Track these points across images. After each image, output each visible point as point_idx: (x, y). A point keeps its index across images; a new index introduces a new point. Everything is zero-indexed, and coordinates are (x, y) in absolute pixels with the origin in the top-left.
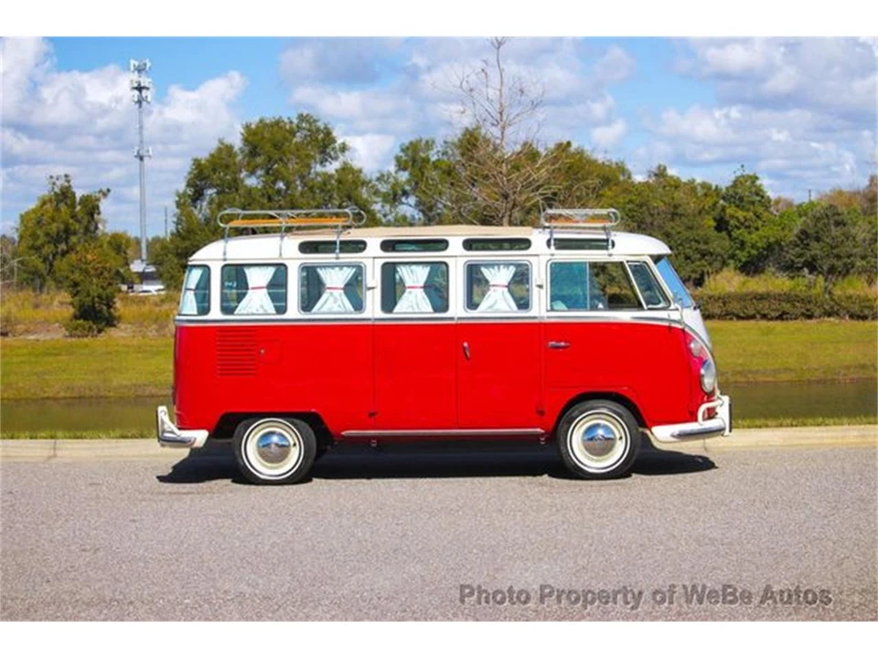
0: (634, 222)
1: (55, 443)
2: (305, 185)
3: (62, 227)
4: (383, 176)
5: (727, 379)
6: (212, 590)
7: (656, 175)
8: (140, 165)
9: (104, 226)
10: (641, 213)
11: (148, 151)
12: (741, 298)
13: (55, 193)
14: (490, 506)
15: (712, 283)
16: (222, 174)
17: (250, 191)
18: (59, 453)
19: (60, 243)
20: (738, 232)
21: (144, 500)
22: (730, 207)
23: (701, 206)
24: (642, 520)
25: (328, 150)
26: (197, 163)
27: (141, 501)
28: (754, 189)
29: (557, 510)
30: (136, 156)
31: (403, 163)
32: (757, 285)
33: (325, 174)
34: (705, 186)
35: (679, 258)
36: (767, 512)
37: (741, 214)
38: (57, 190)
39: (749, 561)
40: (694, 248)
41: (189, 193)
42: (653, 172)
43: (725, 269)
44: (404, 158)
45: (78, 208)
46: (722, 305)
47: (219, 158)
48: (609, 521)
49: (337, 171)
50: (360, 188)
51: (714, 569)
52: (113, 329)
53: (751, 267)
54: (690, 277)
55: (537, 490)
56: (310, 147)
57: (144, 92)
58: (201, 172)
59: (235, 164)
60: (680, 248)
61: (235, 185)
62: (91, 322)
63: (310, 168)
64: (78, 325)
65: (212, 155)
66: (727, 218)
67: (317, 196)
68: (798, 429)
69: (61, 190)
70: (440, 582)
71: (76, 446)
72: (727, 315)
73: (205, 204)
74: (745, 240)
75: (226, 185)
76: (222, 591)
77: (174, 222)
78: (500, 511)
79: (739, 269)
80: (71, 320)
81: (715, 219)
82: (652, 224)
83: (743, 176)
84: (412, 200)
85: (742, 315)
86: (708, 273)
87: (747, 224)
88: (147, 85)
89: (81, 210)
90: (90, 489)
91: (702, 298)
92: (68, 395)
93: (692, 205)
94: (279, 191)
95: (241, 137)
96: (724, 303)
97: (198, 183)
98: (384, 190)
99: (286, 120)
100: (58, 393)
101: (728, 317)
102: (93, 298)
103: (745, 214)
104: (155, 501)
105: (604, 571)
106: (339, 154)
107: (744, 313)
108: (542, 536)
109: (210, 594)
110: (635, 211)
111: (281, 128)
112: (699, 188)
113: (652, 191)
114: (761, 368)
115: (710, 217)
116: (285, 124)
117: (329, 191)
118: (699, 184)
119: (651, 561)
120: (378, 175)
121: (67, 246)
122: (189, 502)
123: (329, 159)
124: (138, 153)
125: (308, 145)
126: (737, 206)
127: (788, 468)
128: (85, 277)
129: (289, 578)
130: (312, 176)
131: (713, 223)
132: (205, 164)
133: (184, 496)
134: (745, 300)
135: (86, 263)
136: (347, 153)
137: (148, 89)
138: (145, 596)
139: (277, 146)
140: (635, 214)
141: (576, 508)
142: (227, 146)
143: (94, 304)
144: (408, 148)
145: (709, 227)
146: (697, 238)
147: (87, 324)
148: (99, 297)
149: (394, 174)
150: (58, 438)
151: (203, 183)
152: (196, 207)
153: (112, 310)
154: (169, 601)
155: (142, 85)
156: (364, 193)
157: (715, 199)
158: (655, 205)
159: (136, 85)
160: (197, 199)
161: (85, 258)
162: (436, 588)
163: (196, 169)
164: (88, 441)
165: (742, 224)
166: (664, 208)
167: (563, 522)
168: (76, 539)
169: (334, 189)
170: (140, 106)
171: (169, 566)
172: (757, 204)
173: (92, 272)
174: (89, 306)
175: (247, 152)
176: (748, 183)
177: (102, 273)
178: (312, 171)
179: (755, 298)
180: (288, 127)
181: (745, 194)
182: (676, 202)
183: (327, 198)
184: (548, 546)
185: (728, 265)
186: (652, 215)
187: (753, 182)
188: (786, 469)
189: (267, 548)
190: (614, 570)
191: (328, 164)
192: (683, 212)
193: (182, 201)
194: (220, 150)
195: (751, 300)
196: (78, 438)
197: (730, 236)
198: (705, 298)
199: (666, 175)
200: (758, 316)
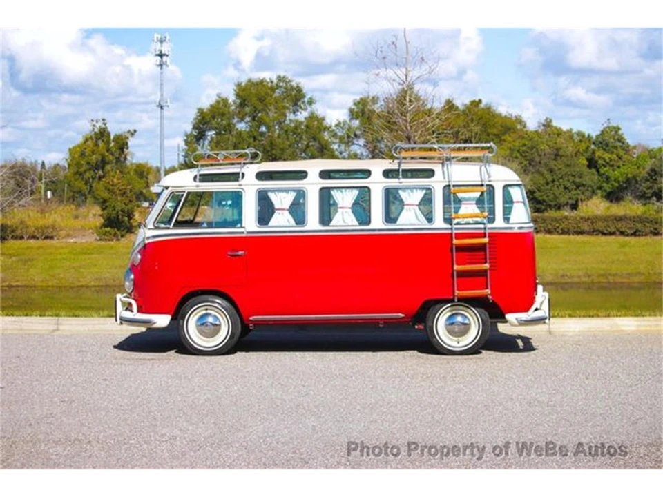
0: (526, 160)
1: (58, 320)
2: (281, 129)
3: (100, 159)
4: (340, 123)
5: (593, 280)
6: (152, 434)
7: (544, 125)
8: (161, 113)
9: (132, 158)
10: (532, 154)
11: (167, 102)
12: (605, 219)
13: (95, 133)
14: (376, 373)
15: (584, 207)
16: (219, 120)
17: (240, 134)
18: (61, 327)
19: (98, 170)
20: (605, 169)
21: (117, 364)
22: (599, 150)
23: (577, 150)
24: (490, 386)
25: (299, 103)
26: (201, 111)
27: (114, 364)
28: (616, 137)
29: (427, 377)
30: (158, 106)
31: (355, 114)
32: (618, 209)
33: (297, 121)
34: (580, 134)
35: (560, 188)
36: (587, 382)
37: (607, 156)
38: (96, 130)
39: (565, 420)
40: (571, 181)
41: (195, 134)
42: (541, 123)
43: (595, 198)
44: (356, 110)
45: (112, 144)
46: (590, 224)
47: (217, 109)
48: (465, 386)
49: (306, 118)
50: (322, 132)
51: (537, 425)
52: (132, 235)
53: (613, 196)
54: (567, 202)
55: (415, 361)
56: (285, 101)
57: (165, 58)
58: (203, 118)
59: (229, 113)
60: (561, 180)
61: (229, 128)
62: (116, 230)
63: (286, 116)
64: (106, 232)
65: (211, 106)
66: (596, 158)
67: (290, 137)
68: (621, 318)
69: (100, 131)
70: (327, 430)
71: (74, 322)
72: (593, 232)
73: (206, 143)
74: (610, 175)
75: (222, 127)
76: (160, 434)
77: (183, 156)
78: (383, 377)
79: (605, 197)
80: (101, 228)
81: (587, 160)
82: (540, 162)
83: (608, 127)
84: (362, 142)
85: (606, 232)
86: (581, 200)
87: (611, 163)
88: (167, 53)
89: (114, 146)
90: (78, 355)
91: (576, 218)
92: (97, 284)
93: (570, 148)
94: (262, 134)
95: (234, 92)
96: (592, 223)
97: (201, 126)
98: (340, 134)
99: (268, 80)
100: (90, 282)
101: (595, 233)
102: (118, 212)
103: (609, 156)
104: (125, 365)
105: (453, 425)
106: (308, 106)
107: (607, 230)
108: (411, 397)
109: (150, 436)
110: (527, 152)
111: (264, 86)
112: (575, 136)
113: (540, 138)
114: (619, 272)
115: (584, 158)
116: (268, 83)
117: (299, 134)
118: (575, 133)
119: (490, 418)
120: (337, 122)
121: (103, 172)
122: (150, 367)
123: (300, 110)
124: (160, 104)
125: (284, 99)
126: (604, 150)
127: (610, 348)
128: (112, 195)
129: (212, 425)
130: (288, 122)
131: (585, 162)
132: (206, 112)
133: (148, 362)
134: (607, 221)
135: (112, 185)
136: (313, 106)
137: (167, 55)
138: (100, 437)
139: (261, 100)
140: (527, 154)
141: (442, 376)
142: (223, 100)
143: (118, 216)
144: (359, 103)
145: (584, 165)
146: (574, 173)
147: (113, 231)
148: (122, 211)
149: (348, 122)
150: (61, 316)
151: (205, 126)
152: (199, 145)
153: (132, 221)
154: (118, 441)
155: (163, 52)
156: (326, 136)
157: (588, 144)
158: (542, 148)
159: (158, 53)
160: (201, 138)
161: (113, 181)
162: (323, 436)
163: (200, 116)
164: (82, 318)
165: (608, 163)
166: (549, 150)
167: (430, 386)
168: (59, 393)
169: (303, 133)
170: (161, 68)
171: (124, 414)
172: (619, 148)
173: (118, 192)
174: (114, 217)
175: (238, 103)
176: (613, 133)
177: (124, 193)
178: (287, 118)
179: (616, 219)
180: (269, 85)
181: (611, 140)
182: (558, 146)
183: (298, 139)
184: (414, 404)
185: (596, 194)
186: (540, 156)
187: (616, 132)
188: (608, 348)
189: (201, 402)
190: (460, 424)
191: (299, 113)
192: (564, 153)
193: (189, 140)
194: (218, 102)
195: (613, 220)
196: (76, 316)
197: (598, 171)
198: (578, 218)
199: (552, 126)
200: (618, 233)
